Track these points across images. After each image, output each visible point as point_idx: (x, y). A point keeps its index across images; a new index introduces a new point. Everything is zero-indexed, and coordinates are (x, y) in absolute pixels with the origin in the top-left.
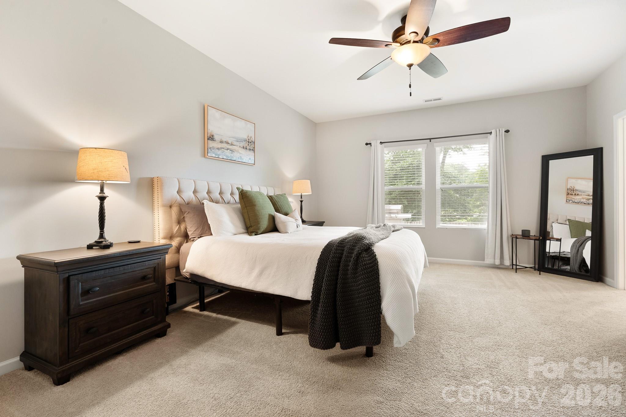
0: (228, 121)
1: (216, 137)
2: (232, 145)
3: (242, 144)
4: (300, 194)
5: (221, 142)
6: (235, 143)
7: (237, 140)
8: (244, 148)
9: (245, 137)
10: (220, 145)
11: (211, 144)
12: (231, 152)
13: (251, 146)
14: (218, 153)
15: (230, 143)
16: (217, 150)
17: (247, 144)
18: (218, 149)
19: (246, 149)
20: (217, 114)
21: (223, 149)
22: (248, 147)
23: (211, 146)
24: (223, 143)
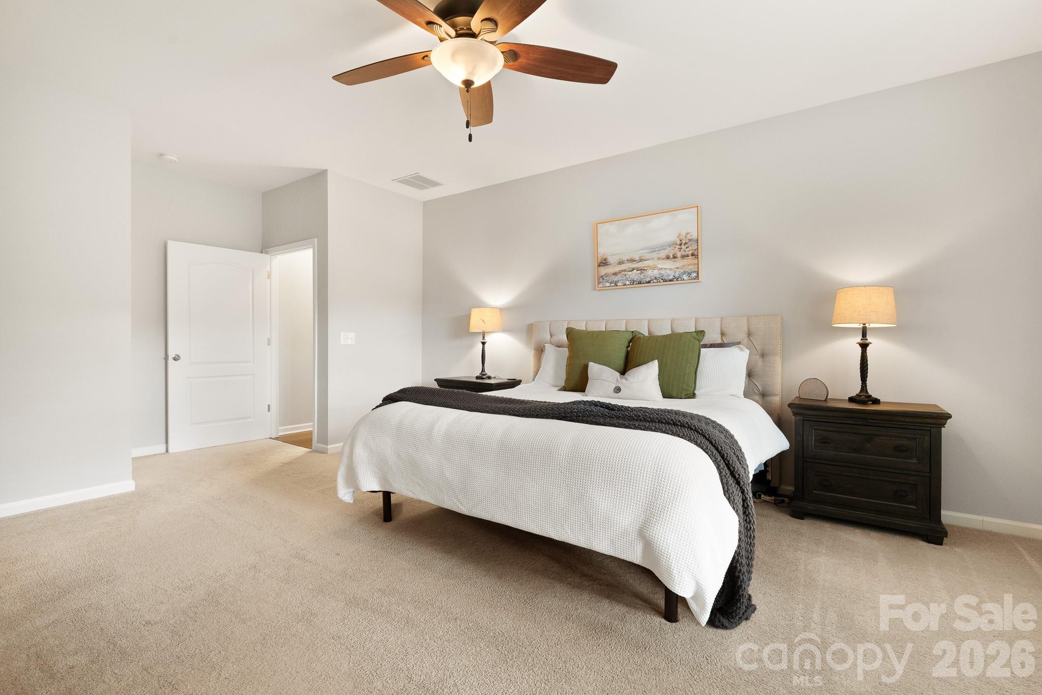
0: (634, 228)
1: (611, 260)
2: (641, 260)
3: (663, 254)
4: (862, 326)
5: (621, 263)
6: (648, 256)
7: (652, 250)
8: (668, 258)
9: (672, 237)
10: (617, 269)
11: (604, 271)
12: (639, 272)
13: (687, 250)
14: (615, 280)
15: (637, 258)
16: (614, 276)
17: (676, 249)
18: (615, 274)
19: (675, 257)
20: (611, 228)
21: (623, 273)
22: (679, 255)
23: (603, 274)
24: (624, 263)
